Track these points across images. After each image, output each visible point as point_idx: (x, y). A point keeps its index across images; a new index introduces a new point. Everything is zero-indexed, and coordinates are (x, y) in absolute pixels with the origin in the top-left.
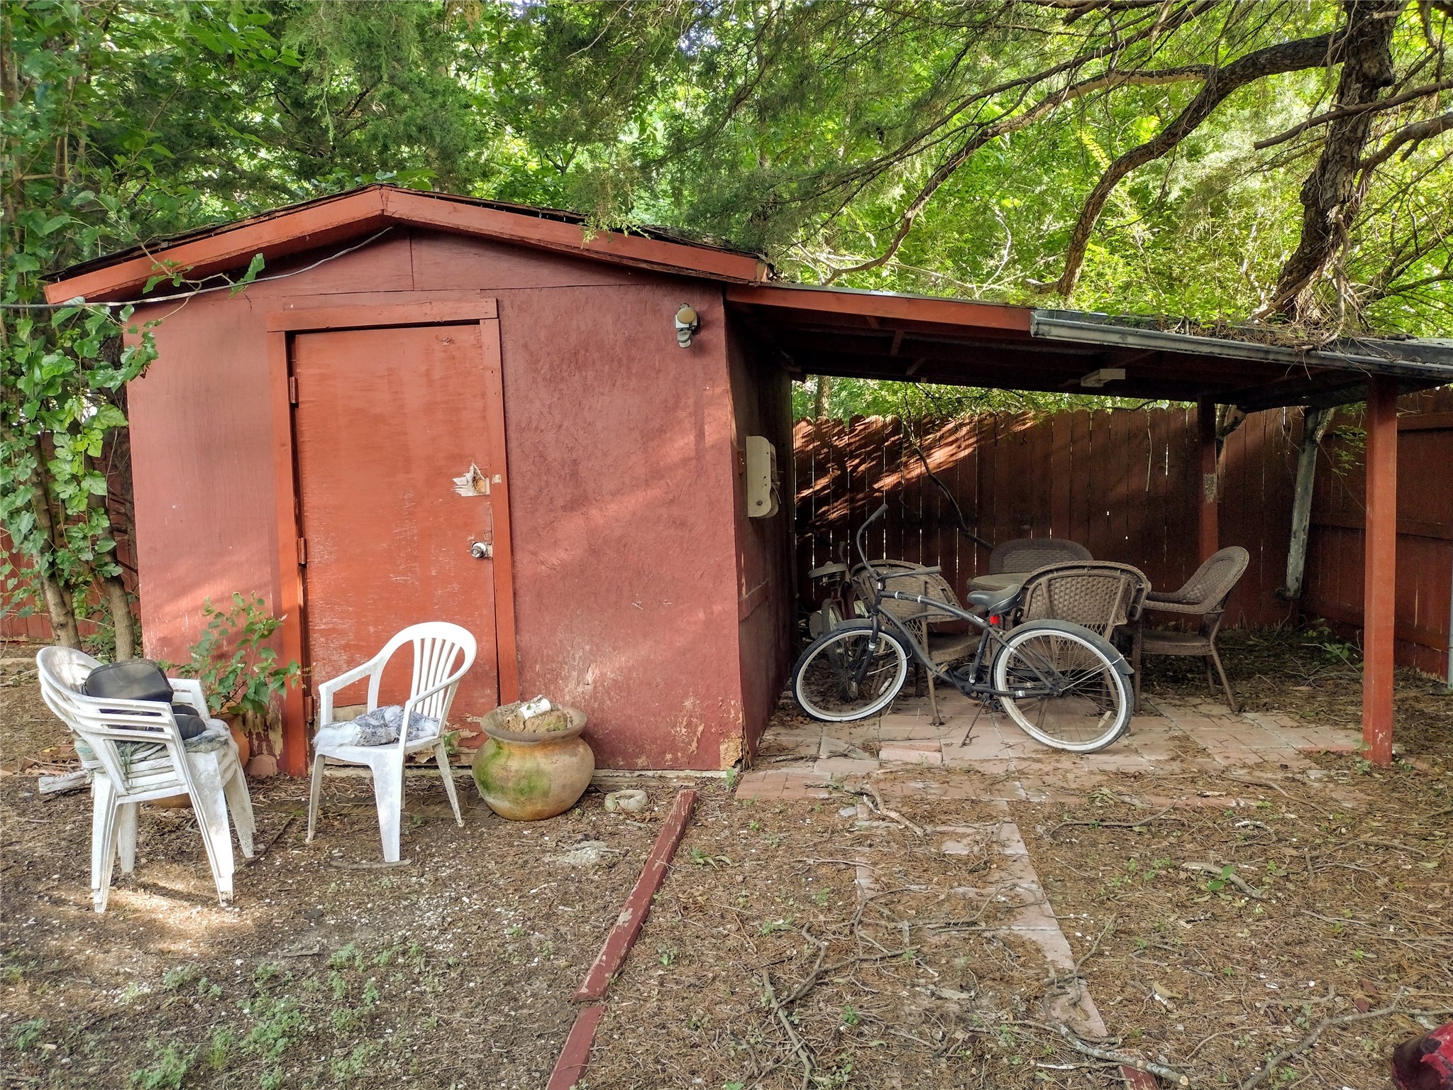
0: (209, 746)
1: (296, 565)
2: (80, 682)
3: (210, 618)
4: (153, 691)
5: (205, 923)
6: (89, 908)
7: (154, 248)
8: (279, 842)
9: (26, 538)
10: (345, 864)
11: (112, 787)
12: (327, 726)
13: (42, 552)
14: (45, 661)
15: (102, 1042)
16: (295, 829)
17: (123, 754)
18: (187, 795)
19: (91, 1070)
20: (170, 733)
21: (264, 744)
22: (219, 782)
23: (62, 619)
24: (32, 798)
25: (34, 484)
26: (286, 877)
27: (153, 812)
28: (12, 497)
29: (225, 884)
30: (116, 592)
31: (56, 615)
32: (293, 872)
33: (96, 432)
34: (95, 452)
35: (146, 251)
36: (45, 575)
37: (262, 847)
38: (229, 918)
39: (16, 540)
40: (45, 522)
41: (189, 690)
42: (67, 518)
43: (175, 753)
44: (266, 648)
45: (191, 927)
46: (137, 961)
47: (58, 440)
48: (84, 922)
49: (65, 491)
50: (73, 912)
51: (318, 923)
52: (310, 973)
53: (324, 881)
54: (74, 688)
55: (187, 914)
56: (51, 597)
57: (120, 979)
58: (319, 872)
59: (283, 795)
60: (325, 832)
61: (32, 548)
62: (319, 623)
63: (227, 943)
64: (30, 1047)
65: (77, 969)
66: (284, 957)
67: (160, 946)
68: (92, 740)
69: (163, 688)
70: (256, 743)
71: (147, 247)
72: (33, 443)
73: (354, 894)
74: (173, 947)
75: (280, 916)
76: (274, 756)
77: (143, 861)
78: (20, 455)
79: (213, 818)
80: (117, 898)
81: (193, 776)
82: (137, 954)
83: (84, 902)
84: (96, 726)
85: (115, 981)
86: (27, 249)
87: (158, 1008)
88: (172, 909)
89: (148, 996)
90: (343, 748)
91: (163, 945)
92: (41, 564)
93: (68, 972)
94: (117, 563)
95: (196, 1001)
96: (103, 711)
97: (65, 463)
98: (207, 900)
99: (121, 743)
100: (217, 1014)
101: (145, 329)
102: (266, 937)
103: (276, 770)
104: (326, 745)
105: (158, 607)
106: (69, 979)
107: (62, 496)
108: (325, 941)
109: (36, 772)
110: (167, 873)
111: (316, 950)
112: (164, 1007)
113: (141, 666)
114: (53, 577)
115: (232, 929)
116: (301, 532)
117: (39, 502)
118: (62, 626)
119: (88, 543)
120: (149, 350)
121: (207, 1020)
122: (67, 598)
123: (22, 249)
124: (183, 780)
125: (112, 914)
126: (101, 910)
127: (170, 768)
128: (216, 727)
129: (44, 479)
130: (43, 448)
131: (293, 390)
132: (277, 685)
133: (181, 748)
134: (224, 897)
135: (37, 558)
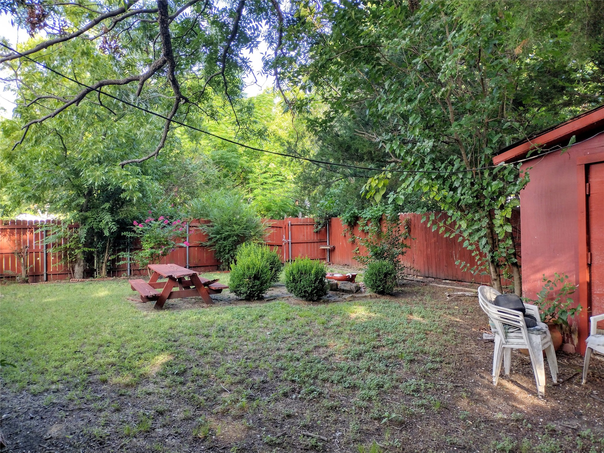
0: (538, 332)
1: (586, 264)
2: (493, 300)
3: (546, 282)
4: (517, 307)
5: (531, 401)
6: (492, 382)
7: (531, 138)
8: (569, 380)
9: (484, 247)
10: (597, 398)
11: (501, 340)
12: (592, 336)
13: (489, 252)
14: (481, 291)
15: (487, 428)
16: (578, 377)
17: (505, 329)
18: (527, 350)
19: (481, 435)
20: (522, 324)
21: (570, 339)
22: (541, 348)
23: (495, 277)
24: (481, 340)
25: (487, 228)
26: (569, 395)
27: (521, 356)
28: (480, 232)
29: (541, 388)
30: (515, 269)
31: (493, 276)
32: (573, 394)
33: (509, 208)
34: (509, 216)
35: (528, 139)
36: (490, 260)
37: (561, 380)
38: (542, 403)
39: (481, 248)
40: (490, 241)
41: (533, 309)
42: (499, 241)
43: (524, 331)
44: (570, 298)
45: (526, 401)
46: (503, 405)
47: (496, 212)
48: (489, 387)
49: (498, 230)
50: (486, 382)
51: (579, 417)
52: (569, 435)
53: (585, 401)
54: (490, 302)
55: (526, 396)
56: (492, 269)
57: (497, 410)
58: (584, 398)
59: (576, 362)
60: (591, 382)
61: (486, 250)
62: (596, 290)
63: (538, 411)
64: (464, 420)
65: (484, 401)
66: (561, 425)
67: (514, 404)
68: (494, 321)
69: (521, 307)
70: (566, 338)
71: (529, 138)
72: (488, 213)
73: (598, 411)
74: (518, 406)
75: (562, 409)
76: (574, 345)
77: (514, 372)
78: (483, 218)
79: (538, 361)
80: (502, 382)
81: (530, 343)
82: (505, 404)
83: (490, 380)
84: (496, 316)
85: (496, 409)
86: (489, 145)
87: (508, 424)
88: (520, 392)
89: (506, 419)
90: (599, 347)
91: (515, 404)
92: (489, 257)
93: (481, 401)
94: (516, 258)
95: (522, 427)
96: (499, 311)
97: (498, 221)
98: (534, 393)
99: (504, 324)
100: (528, 435)
101: (526, 171)
102: (555, 415)
103: (574, 351)
104: (592, 343)
105: (528, 276)
106: (481, 404)
107: (497, 232)
108: (580, 425)
109: (484, 331)
110: (522, 379)
111: (576, 427)
112: (510, 425)
113: (514, 297)
114: (493, 262)
115: (542, 407)
116: (589, 249)
117: (489, 234)
118: (495, 280)
119: (505, 250)
120: (527, 179)
121: (524, 436)
122: (497, 270)
123: (487, 146)
124: (526, 343)
125: (499, 387)
126: (495, 384)
127: (522, 338)
128: (542, 326)
129: (491, 226)
130: (491, 215)
131: (588, 189)
132: (571, 313)
133: (526, 331)
134: (541, 394)
135: (488, 254)
